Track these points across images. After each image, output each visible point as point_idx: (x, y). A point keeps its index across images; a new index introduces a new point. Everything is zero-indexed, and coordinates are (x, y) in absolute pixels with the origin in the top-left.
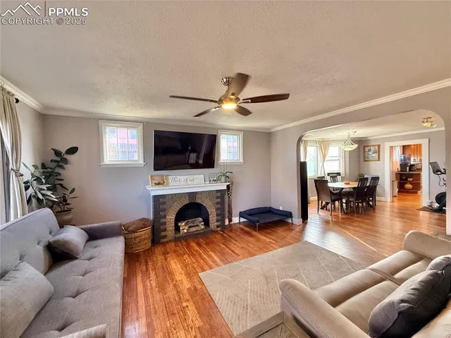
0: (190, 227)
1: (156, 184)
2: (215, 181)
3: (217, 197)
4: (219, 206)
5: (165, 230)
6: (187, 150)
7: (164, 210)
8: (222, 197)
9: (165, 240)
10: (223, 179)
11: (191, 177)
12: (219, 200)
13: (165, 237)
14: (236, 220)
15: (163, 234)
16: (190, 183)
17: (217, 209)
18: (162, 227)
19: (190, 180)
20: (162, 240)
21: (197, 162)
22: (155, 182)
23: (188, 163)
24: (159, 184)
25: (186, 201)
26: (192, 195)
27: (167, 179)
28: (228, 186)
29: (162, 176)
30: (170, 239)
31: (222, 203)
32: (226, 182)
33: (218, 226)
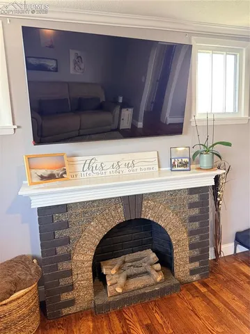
0: (128, 277)
1: (42, 178)
2: (185, 164)
3: (192, 206)
4: (196, 225)
5: (71, 287)
6: (116, 103)
7: (67, 241)
8: (203, 204)
9: (73, 310)
10: (205, 160)
11: (127, 158)
12: (196, 211)
13: (72, 302)
14: (228, 249)
15: (66, 297)
16: (126, 171)
17: (191, 233)
18: (63, 282)
19: (127, 166)
20: (65, 311)
21: (134, 126)
22: (41, 172)
23: (117, 129)
24: (51, 177)
25: (119, 217)
26: (133, 202)
27: (72, 163)
28: (217, 178)
29: (61, 156)
30: (85, 305)
31: (203, 218)
32: (212, 169)
33: (193, 272)
